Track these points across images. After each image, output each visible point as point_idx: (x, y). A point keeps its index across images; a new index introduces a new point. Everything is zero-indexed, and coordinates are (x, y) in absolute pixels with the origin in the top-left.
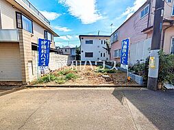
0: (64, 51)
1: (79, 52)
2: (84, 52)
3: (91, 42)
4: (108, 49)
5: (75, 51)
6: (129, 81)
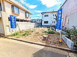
2: (44, 21)
3: (47, 16)
5: (41, 21)
6: (60, 42)
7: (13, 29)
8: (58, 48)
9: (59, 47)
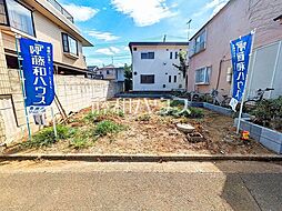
0: (104, 73)
1: (129, 75)
2: (139, 75)
3: (151, 56)
4: (183, 69)
5: (123, 73)
6: (245, 142)
7: (40, 112)
8: (252, 159)
9: (251, 155)
